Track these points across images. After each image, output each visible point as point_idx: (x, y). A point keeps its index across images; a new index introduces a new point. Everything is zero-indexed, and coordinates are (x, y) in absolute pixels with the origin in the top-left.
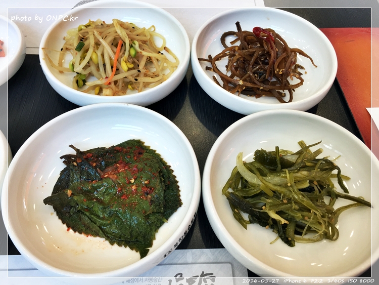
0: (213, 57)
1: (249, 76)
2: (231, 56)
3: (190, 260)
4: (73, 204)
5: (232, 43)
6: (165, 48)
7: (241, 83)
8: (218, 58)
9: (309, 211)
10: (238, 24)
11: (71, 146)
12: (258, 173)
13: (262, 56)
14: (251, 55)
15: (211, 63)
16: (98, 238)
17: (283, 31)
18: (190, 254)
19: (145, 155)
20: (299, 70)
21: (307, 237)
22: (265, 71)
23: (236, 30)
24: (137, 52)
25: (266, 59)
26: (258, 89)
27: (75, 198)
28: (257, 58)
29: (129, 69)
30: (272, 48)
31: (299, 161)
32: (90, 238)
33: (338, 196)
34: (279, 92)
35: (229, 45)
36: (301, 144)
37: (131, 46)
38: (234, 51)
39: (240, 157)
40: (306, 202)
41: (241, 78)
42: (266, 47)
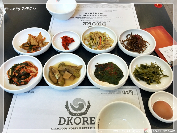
0: (124, 40)
1: (132, 46)
2: (128, 41)
3: (127, 88)
4: (100, 75)
5: (129, 37)
6: (109, 38)
7: (130, 48)
8: (125, 41)
9: (154, 77)
10: (131, 33)
11: (97, 63)
12: (141, 69)
13: (136, 42)
14: (133, 41)
15: (123, 42)
16: (106, 83)
17: (142, 35)
18: (127, 87)
19: (113, 66)
20: (146, 47)
21: (153, 83)
22: (136, 45)
23: (130, 34)
24: (105, 39)
25: (137, 43)
26: (134, 50)
27: (101, 74)
28: (135, 42)
29: (104, 44)
30: (139, 40)
31: (151, 66)
32: (104, 82)
33: (161, 75)
34: (139, 51)
35: (128, 38)
36: (151, 63)
37: (103, 38)
38: (129, 40)
39: (137, 66)
40: (153, 74)
41: (130, 47)
42: (137, 40)
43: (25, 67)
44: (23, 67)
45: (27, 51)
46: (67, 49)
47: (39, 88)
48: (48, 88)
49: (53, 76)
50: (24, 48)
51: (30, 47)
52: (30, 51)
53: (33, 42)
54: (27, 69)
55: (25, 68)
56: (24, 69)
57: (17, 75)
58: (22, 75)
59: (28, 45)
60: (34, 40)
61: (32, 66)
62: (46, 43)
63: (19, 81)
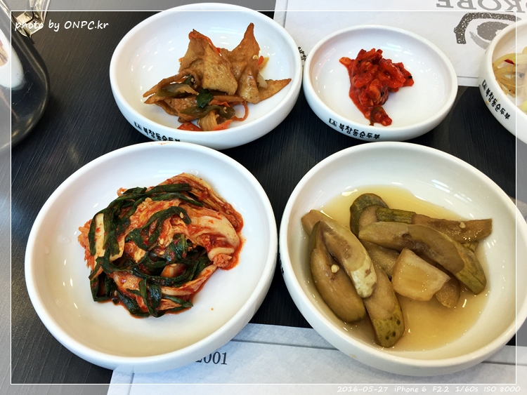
43: (185, 213)
44: (173, 214)
45: (180, 120)
46: (380, 122)
47: (255, 338)
48: (305, 342)
49: (335, 274)
50: (168, 102)
51: (197, 98)
52: (195, 123)
53: (216, 77)
54: (194, 220)
55: (182, 215)
56: (179, 222)
57: (139, 255)
58: (165, 260)
59: (187, 89)
60: (220, 63)
61: (213, 205)
62: (273, 86)
63: (148, 291)
